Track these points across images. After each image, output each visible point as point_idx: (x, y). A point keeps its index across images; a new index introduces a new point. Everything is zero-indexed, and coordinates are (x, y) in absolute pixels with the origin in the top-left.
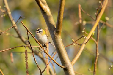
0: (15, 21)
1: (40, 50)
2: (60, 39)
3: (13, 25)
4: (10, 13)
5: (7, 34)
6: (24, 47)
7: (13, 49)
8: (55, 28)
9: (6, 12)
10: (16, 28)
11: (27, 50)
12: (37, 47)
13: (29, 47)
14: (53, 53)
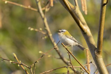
0: (56, 43)
1: (82, 70)
2: (101, 59)
3: (54, 47)
4: (51, 35)
5: (49, 56)
6: (66, 68)
7: (55, 70)
8: (96, 48)
9: (47, 34)
10: (58, 49)
11: (69, 70)
12: (79, 67)
13: (70, 67)
14: (94, 73)
